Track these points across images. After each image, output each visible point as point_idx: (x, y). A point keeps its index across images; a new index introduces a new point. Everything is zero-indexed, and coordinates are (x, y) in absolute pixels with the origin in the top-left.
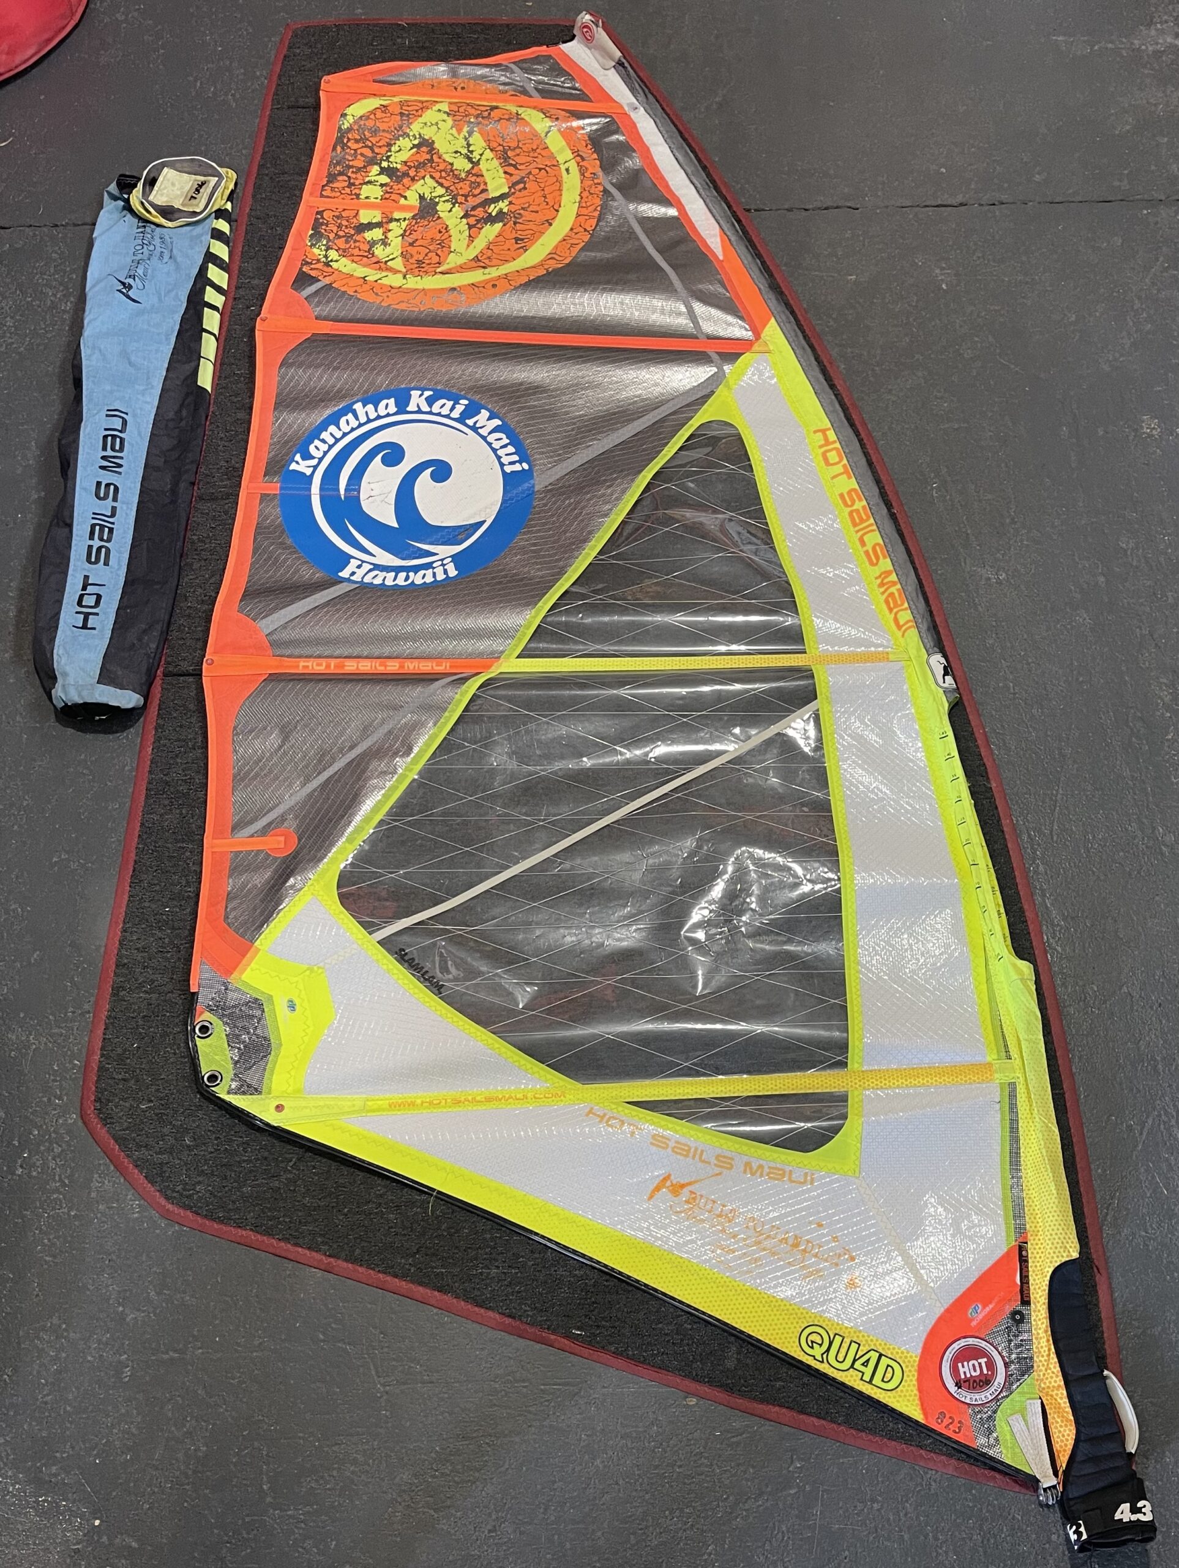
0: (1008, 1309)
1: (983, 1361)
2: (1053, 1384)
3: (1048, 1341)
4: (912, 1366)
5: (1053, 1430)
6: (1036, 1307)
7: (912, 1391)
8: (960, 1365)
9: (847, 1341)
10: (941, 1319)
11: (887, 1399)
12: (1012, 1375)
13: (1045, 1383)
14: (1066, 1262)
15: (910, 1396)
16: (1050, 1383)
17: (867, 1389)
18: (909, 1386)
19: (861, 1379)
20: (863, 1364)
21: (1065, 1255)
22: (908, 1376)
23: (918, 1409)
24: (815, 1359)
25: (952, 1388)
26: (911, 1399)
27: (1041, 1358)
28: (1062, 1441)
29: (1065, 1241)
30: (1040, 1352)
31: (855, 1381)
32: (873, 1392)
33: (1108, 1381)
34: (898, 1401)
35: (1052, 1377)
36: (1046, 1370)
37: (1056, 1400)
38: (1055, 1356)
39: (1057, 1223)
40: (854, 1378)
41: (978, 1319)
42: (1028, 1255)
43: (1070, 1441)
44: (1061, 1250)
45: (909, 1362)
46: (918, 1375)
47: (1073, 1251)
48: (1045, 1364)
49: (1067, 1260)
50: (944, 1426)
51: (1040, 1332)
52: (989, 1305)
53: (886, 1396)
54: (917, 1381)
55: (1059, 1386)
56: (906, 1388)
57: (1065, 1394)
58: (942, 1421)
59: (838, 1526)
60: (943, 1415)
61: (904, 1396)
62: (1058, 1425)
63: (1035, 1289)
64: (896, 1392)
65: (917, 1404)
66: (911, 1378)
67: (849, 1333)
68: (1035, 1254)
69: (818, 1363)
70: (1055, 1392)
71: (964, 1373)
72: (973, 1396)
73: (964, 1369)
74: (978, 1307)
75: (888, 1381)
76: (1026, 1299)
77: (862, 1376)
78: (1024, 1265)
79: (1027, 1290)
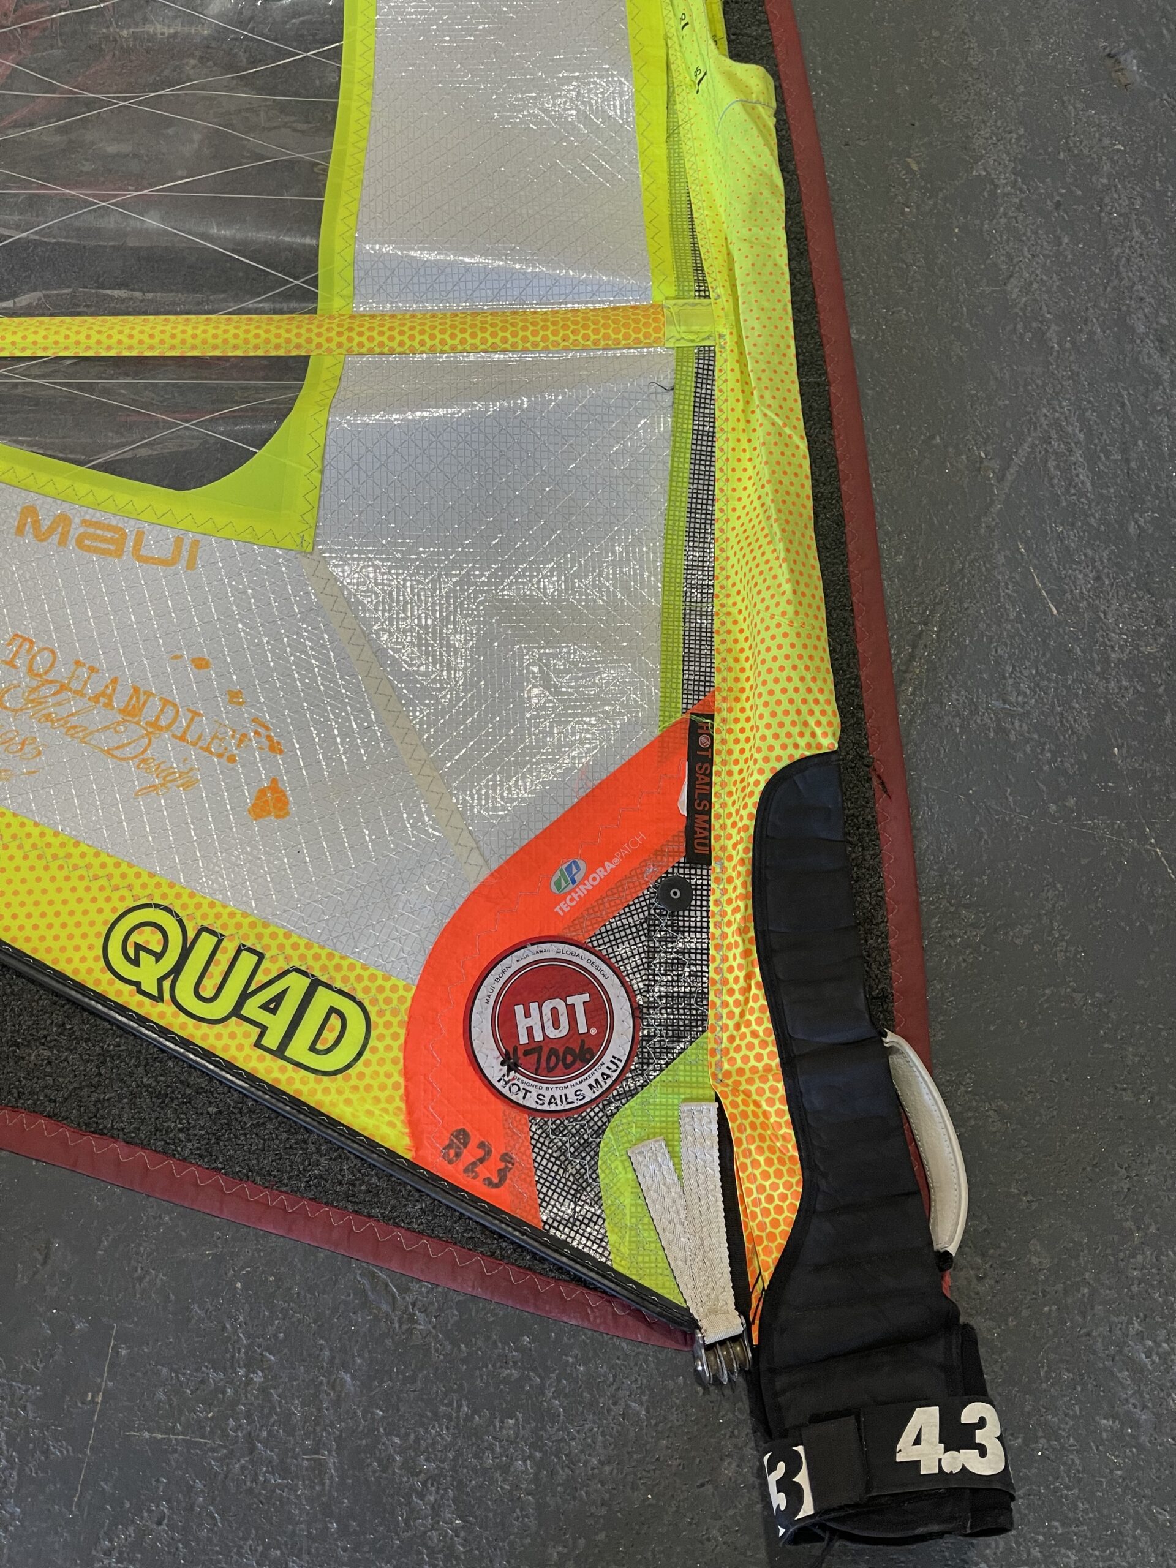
0: (652, 873)
1: (579, 1000)
2: (753, 1062)
3: (746, 953)
4: (395, 1012)
5: (746, 1185)
6: (724, 869)
7: (388, 1075)
8: (519, 1010)
9: (229, 947)
10: (481, 893)
11: (319, 1096)
12: (650, 1037)
13: (732, 1061)
14: (804, 760)
15: (383, 1087)
16: (746, 1059)
17: (269, 1071)
18: (381, 1062)
19: (258, 1044)
20: (265, 1007)
21: (802, 743)
22: (381, 1037)
23: (400, 1121)
24: (140, 991)
25: (493, 1067)
26: (383, 1096)
27: (726, 997)
28: (766, 1212)
29: (804, 709)
30: (725, 982)
31: (240, 1048)
32: (283, 1078)
33: (894, 1059)
34: (348, 1102)
35: (750, 1047)
36: (737, 1027)
37: (757, 1104)
38: (761, 993)
39: (788, 664)
40: (240, 1039)
41: (575, 896)
42: (711, 746)
43: (786, 1214)
44: (795, 731)
45: (388, 1001)
46: (408, 1034)
47: (825, 735)
48: (737, 1011)
49: (808, 753)
50: (461, 1168)
51: (729, 931)
52: (607, 864)
53: (319, 1088)
54: (406, 1048)
55: (768, 1069)
56: (374, 1067)
57: (782, 1091)
58: (457, 1155)
59: (146, 1434)
60: (462, 1136)
61: (368, 1088)
62: (757, 1173)
63: (723, 827)
64: (348, 1078)
65: (399, 1108)
66: (388, 1041)
67: (239, 926)
68: (731, 745)
69: (147, 1001)
70: (758, 1084)
71: (530, 1030)
72: (547, 1089)
73: (529, 1022)
74: (578, 868)
75: (328, 1051)
76: (699, 850)
77: (261, 1035)
78: (700, 768)
79: (704, 829)
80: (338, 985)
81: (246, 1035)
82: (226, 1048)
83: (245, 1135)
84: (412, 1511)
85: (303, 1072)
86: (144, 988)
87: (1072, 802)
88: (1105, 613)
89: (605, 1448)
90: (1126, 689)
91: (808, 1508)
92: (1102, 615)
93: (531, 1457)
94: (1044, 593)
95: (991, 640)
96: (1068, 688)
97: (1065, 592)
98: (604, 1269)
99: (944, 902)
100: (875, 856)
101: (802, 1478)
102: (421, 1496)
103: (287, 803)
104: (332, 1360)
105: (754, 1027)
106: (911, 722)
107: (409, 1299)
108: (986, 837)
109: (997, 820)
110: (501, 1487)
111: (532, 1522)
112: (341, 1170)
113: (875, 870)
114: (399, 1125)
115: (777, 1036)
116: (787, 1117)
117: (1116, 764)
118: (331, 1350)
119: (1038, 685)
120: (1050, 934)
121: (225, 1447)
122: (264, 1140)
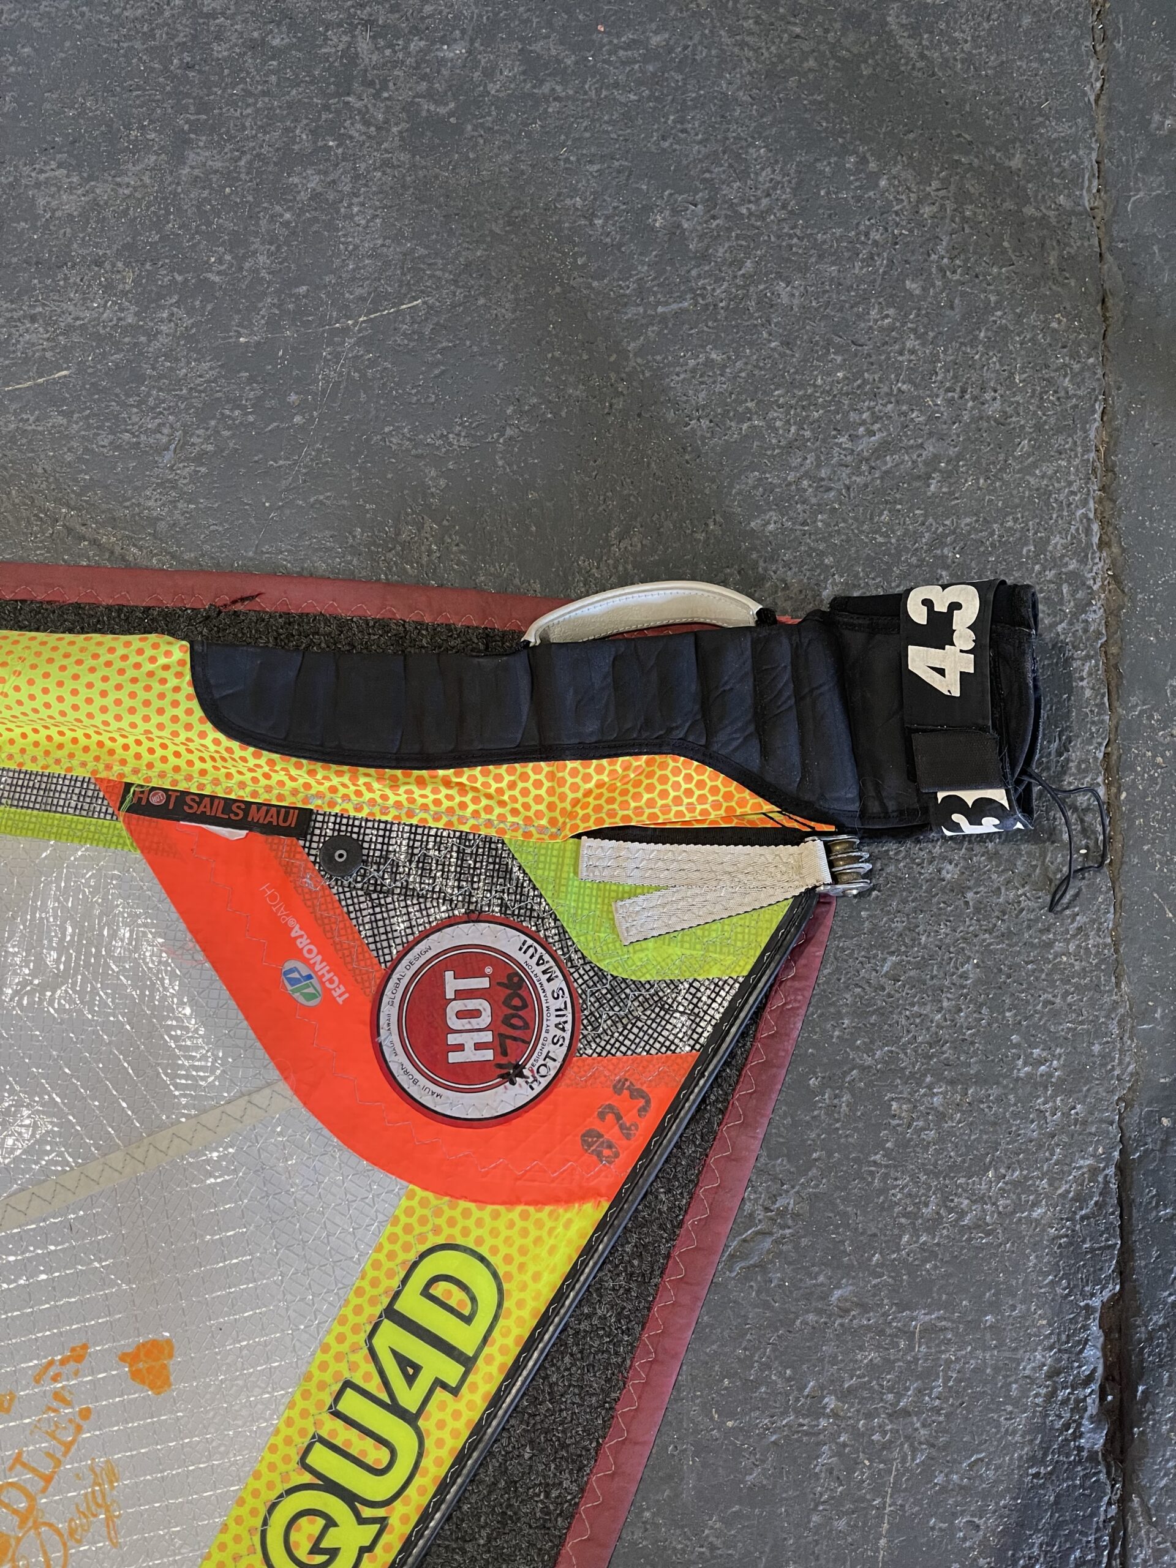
0: (312, 880)
1: (452, 984)
2: (542, 792)
3: (421, 782)
4: (439, 1211)
5: (672, 817)
6: (320, 795)
7: (511, 1225)
8: (454, 1057)
9: (331, 1427)
10: (307, 1094)
12: (503, 905)
13: (539, 815)
14: (196, 682)
15: (524, 1233)
16: (538, 799)
17: (489, 1378)
18: (495, 1233)
19: (455, 1391)
20: (410, 1380)
22: (466, 1232)
24: (370, 1549)
25: (516, 1094)
27: (468, 812)
28: (702, 799)
29: (131, 673)
30: (450, 811)
31: (456, 1415)
32: (499, 1359)
33: (555, 637)
35: (525, 792)
36: (502, 804)
37: (587, 793)
38: (467, 772)
40: (447, 1415)
41: (328, 976)
42: (165, 790)
43: (705, 777)
44: (157, 688)
45: (423, 1221)
46: (465, 1197)
47: (168, 654)
48: (484, 802)
49: (188, 677)
50: (624, 1142)
51: (393, 798)
52: (293, 934)
53: (516, 1313)
54: (481, 1200)
55: (551, 776)
56: (499, 1242)
57: (577, 764)
58: (610, 1147)
59: (883, 1542)
60: (590, 1137)
61: (523, 1251)
62: (660, 803)
63: (268, 789)
64: (509, 1276)
65: (550, 1214)
66: (470, 1223)
67: (304, 1414)
68: (168, 767)
69: (385, 1538)
70: (566, 789)
71: (478, 1046)
72: (547, 1032)
73: (469, 1046)
74: (291, 971)
75: (473, 1299)
76: (292, 821)
77: (444, 1386)
78: (191, 807)
79: (267, 812)
80: (395, 1283)
81: (442, 1406)
82: (455, 1434)
83: (561, 1410)
84: (977, 1227)
85: (496, 1333)
86: (367, 1543)
87: (293, 398)
88: (77, 319)
89: (925, 1004)
90: (172, 314)
91: (999, 795)
92: (78, 323)
93: (930, 1087)
94: (41, 380)
95: (86, 450)
96: (161, 377)
97: (43, 358)
98: (747, 986)
99: (390, 555)
100: (327, 622)
101: (969, 797)
102: (962, 1214)
103: (154, 1343)
104: (819, 1312)
105: (504, 785)
106: (173, 556)
107: (760, 1214)
108: (321, 497)
109: (304, 481)
110: (959, 1122)
111: (995, 1091)
112: (613, 1289)
113: (343, 624)
114: (568, 1215)
115: (516, 761)
116: (604, 762)
117: (258, 343)
118: (807, 1312)
119: (153, 408)
120: (438, 448)
121: (902, 1444)
122: (570, 1386)
